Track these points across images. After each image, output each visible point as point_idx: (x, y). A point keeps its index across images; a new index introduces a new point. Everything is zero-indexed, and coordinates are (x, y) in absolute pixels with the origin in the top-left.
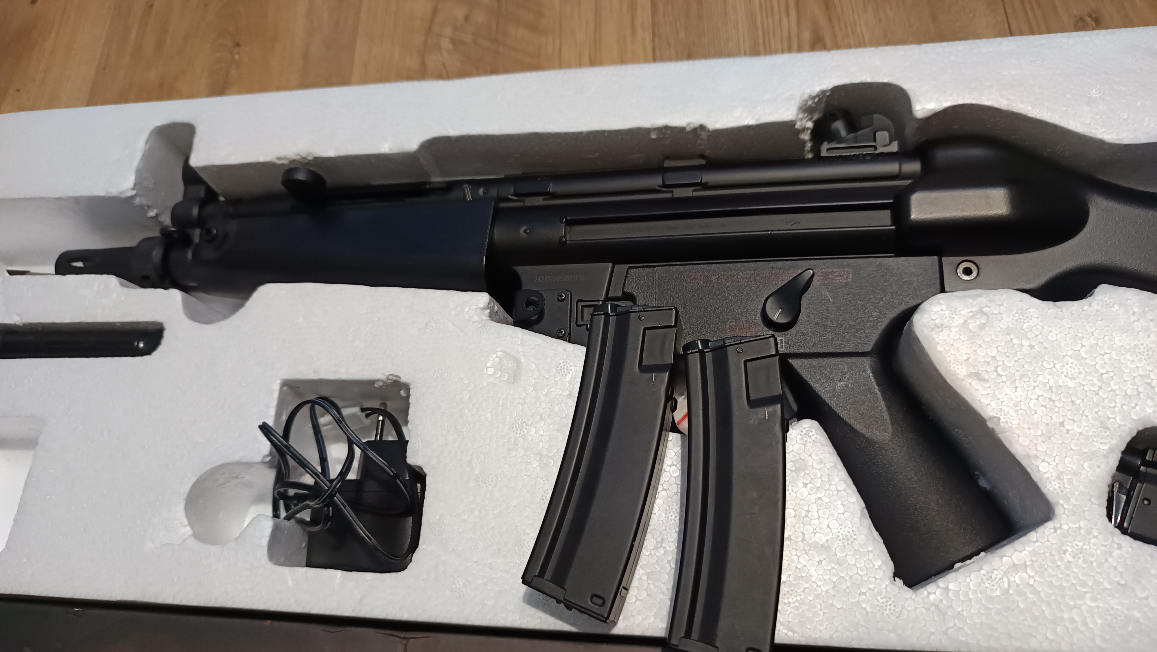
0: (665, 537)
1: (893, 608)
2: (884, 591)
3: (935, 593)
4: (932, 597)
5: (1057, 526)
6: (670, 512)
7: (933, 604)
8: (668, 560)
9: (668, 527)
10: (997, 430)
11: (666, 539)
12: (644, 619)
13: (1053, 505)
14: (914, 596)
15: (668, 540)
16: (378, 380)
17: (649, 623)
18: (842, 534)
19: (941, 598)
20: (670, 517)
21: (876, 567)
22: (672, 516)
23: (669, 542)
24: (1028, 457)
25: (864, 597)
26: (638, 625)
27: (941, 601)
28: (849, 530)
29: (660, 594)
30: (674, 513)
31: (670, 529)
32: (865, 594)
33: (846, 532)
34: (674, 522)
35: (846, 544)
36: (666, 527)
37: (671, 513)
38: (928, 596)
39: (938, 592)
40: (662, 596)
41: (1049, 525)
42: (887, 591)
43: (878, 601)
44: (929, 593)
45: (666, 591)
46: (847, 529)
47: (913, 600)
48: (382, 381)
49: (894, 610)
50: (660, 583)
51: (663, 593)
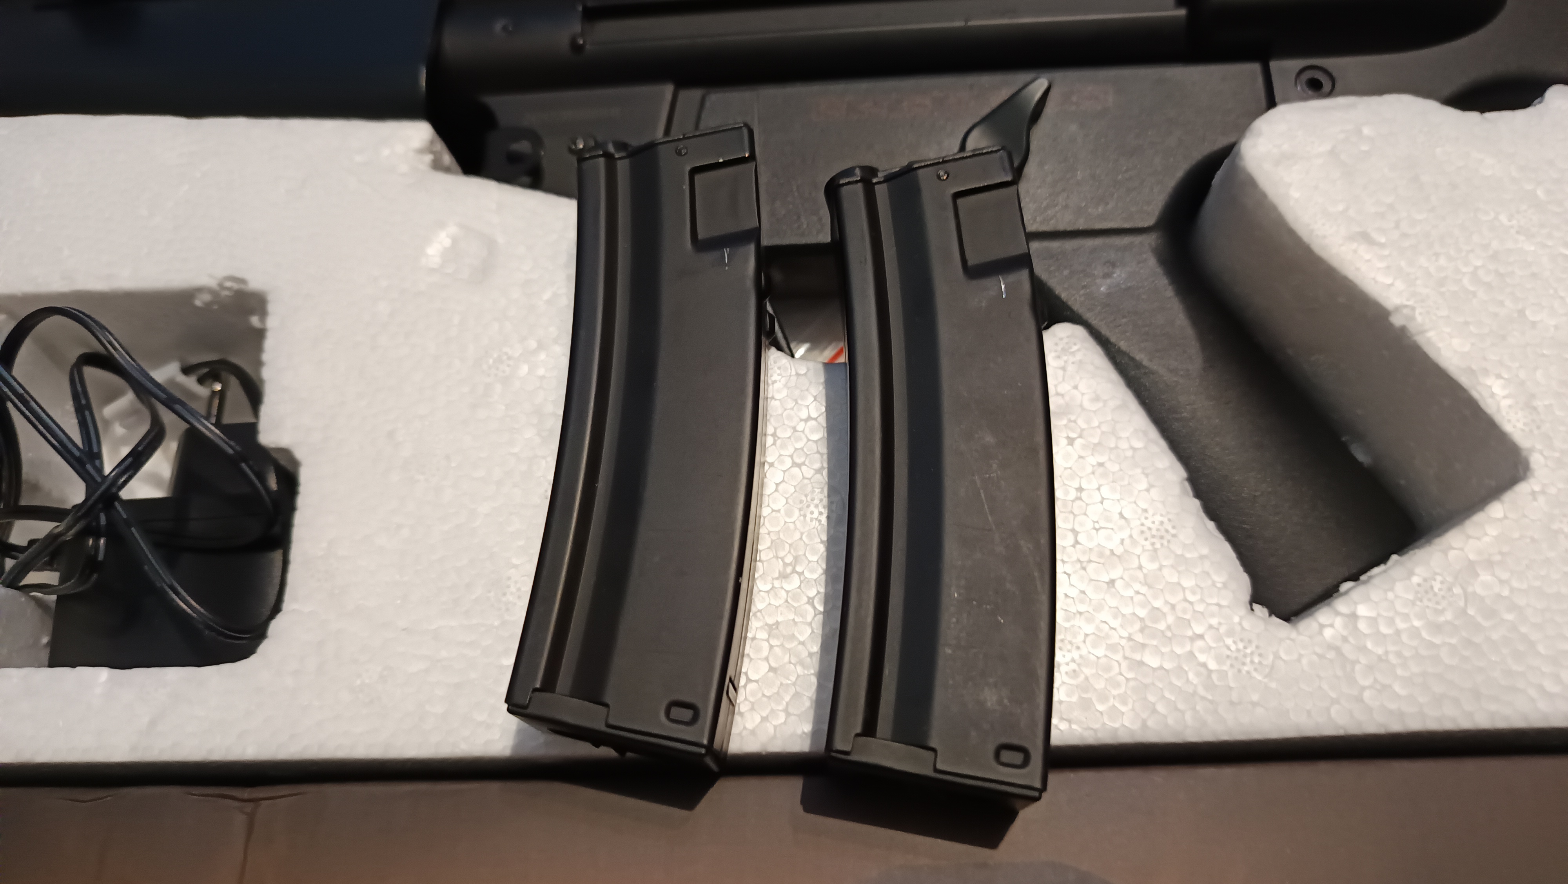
0: (801, 553)
1: (1256, 659)
2: (1238, 628)
3: (1332, 626)
4: (1328, 633)
5: (1537, 488)
6: (808, 506)
7: (1331, 647)
8: (809, 598)
9: (806, 534)
10: (1412, 328)
11: (804, 558)
12: (764, 719)
13: (1524, 453)
14: (1294, 635)
15: (806, 557)
16: (200, 290)
17: (775, 727)
18: (1150, 529)
19: (1345, 633)
20: (809, 516)
21: (1219, 585)
22: (812, 513)
23: (810, 562)
24: (1471, 371)
25: (1200, 643)
26: (753, 732)
27: (1345, 639)
28: (1161, 519)
29: (795, 665)
30: (817, 506)
31: (809, 536)
32: (1201, 637)
33: (1157, 523)
34: (817, 524)
35: (1158, 546)
36: (802, 534)
37: (812, 508)
38: (1320, 633)
39: (1338, 621)
40: (799, 669)
41: (1522, 488)
42: (1243, 629)
43: (1229, 648)
44: (1322, 626)
45: (809, 660)
46: (1158, 518)
47: (1293, 640)
48: (210, 290)
49: (1260, 663)
50: (796, 643)
51: (801, 663)
